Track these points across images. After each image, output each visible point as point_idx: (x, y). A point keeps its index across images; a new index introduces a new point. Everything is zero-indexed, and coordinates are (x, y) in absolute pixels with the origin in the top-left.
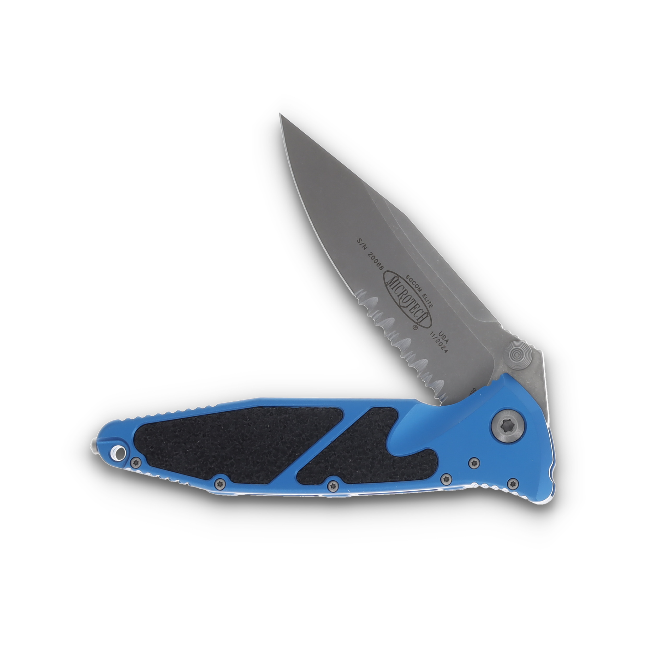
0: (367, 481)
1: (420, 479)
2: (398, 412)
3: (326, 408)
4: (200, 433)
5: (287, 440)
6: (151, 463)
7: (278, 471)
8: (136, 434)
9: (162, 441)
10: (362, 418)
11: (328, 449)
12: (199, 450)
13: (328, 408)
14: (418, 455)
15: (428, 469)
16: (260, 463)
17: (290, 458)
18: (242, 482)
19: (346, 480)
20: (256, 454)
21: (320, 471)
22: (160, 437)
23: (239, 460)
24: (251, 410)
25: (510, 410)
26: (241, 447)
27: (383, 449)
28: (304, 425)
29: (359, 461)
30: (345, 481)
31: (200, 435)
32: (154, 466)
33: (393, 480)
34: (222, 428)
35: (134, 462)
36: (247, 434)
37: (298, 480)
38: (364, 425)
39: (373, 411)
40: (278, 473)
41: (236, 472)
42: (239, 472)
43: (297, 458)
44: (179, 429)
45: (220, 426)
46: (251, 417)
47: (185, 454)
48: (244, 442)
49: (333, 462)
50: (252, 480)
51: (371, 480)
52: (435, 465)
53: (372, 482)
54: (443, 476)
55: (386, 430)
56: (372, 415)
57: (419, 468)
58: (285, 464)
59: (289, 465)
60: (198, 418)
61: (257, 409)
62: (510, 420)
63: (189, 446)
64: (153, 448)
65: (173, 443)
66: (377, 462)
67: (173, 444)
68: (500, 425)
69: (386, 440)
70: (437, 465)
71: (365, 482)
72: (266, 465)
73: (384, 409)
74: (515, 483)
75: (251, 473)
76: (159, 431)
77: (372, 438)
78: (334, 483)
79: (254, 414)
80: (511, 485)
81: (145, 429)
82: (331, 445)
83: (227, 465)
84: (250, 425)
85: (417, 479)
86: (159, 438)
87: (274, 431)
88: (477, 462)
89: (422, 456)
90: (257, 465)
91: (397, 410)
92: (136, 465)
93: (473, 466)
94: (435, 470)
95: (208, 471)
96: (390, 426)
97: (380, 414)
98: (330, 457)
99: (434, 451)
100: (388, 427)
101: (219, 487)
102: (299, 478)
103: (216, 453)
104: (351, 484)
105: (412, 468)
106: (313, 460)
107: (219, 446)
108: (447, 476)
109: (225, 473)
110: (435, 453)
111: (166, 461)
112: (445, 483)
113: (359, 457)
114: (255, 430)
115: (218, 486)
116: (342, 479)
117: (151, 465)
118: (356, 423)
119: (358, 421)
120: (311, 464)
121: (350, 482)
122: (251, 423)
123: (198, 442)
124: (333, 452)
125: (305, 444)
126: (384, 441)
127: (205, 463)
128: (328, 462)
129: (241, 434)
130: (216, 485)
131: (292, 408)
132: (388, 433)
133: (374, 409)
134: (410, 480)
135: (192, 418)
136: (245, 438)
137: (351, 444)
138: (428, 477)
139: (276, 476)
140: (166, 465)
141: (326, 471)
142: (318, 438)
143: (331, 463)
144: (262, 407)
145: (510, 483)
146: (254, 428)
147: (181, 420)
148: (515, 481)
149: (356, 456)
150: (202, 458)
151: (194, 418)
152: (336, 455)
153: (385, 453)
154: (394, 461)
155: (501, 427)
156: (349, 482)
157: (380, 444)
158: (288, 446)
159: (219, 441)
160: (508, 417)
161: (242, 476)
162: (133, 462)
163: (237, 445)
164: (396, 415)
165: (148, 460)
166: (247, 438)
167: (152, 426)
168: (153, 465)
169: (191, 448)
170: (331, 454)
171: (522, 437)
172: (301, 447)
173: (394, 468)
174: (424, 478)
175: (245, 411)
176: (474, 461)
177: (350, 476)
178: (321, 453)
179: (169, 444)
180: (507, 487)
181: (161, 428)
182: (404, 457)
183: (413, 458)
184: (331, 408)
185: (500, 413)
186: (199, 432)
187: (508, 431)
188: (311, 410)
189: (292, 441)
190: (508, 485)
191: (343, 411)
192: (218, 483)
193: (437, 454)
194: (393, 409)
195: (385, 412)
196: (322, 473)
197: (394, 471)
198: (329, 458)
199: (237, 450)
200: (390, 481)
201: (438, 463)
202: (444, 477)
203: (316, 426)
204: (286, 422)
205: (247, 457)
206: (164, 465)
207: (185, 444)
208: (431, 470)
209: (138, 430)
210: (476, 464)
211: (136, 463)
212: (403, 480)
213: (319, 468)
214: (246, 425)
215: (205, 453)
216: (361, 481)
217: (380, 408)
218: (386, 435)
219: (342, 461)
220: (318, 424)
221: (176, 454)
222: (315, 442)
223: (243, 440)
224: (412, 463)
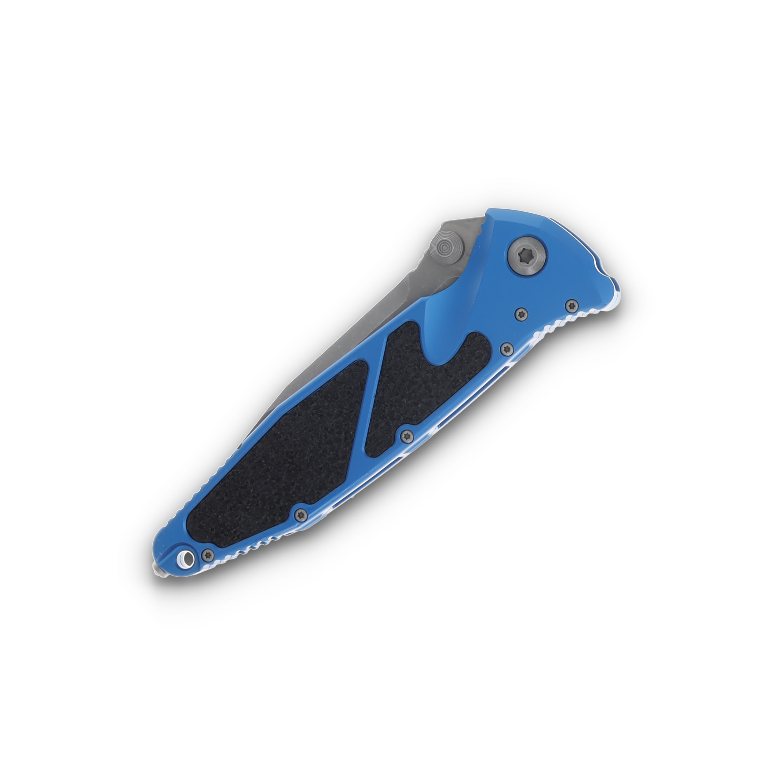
0: (436, 408)
1: (483, 368)
2: (415, 322)
3: (346, 370)
4: (247, 483)
5: (332, 427)
6: (222, 545)
7: (345, 462)
8: (188, 529)
9: (217, 516)
10: (386, 353)
11: (376, 406)
12: (258, 499)
13: (348, 368)
14: (464, 347)
15: (482, 353)
16: (323, 468)
17: (347, 441)
18: (320, 498)
19: (415, 421)
20: (314, 462)
21: (385, 432)
22: (212, 514)
23: (302, 479)
24: (278, 424)
25: (518, 240)
26: (294, 466)
27: (427, 367)
28: (337, 400)
29: (413, 394)
30: (414, 423)
31: (248, 484)
32: (227, 545)
33: (458, 387)
34: (264, 461)
35: (206, 555)
36: (291, 450)
37: (370, 456)
38: (393, 358)
39: (391, 339)
40: (346, 464)
41: (307, 493)
42: (310, 490)
43: (354, 436)
44: (225, 494)
45: (260, 461)
46: (283, 431)
47: (247, 512)
48: (294, 459)
49: (390, 414)
50: (328, 489)
51: (438, 403)
52: (486, 344)
53: (440, 404)
54: (501, 348)
55: (417, 347)
56: (393, 343)
57: (473, 358)
58: (347, 450)
59: (351, 448)
60: (234, 470)
61: (283, 419)
62: (524, 249)
63: (245, 503)
64: (214, 529)
65: (228, 511)
66: (431, 383)
67: (230, 512)
68: (518, 260)
69: (423, 356)
70: (488, 343)
71: (434, 410)
72: (330, 465)
73: (400, 329)
74: (573, 304)
75: (322, 483)
76: (207, 510)
77: (409, 364)
78: (406, 433)
79: (283, 426)
80: (571, 308)
81: (193, 518)
82: (376, 400)
83: (294, 493)
84: (288, 440)
85: (480, 370)
86: (213, 517)
87: (314, 427)
88: (523, 312)
89: (468, 345)
90: (322, 471)
91: (413, 321)
92: (209, 558)
93: (522, 318)
94: (490, 349)
95: (281, 511)
96: (418, 340)
97: (400, 337)
98: (384, 412)
99: (475, 331)
100: (416, 343)
101: (302, 519)
102: (370, 453)
103: (276, 490)
104: (422, 423)
105: (467, 363)
106: (370, 427)
107: (273, 481)
108: (505, 345)
109: (298, 502)
110: (479, 333)
111: (235, 532)
112: (508, 354)
113: (411, 391)
114: (296, 439)
115: (300, 518)
116: (410, 423)
117: (224, 547)
118: (384, 361)
119: (385, 358)
120: (371, 431)
121: (420, 420)
122: (287, 437)
123: (250, 492)
124: (383, 405)
125: (351, 417)
126: (422, 358)
127: (272, 507)
128: (386, 418)
129: (285, 454)
130: (298, 518)
131: (314, 393)
132: (421, 347)
133: (390, 336)
134: (474, 376)
135: (229, 473)
136: (291, 455)
137: (394, 384)
138: (488, 361)
139: (347, 467)
140: (238, 536)
141: (390, 427)
142: (359, 403)
143: (389, 417)
144: (286, 414)
145: (568, 308)
146: (294, 439)
147: (220, 483)
148: (572, 302)
149: (408, 393)
150: (266, 504)
151: (231, 473)
152: (389, 406)
153: (432, 369)
154: (446, 370)
155: (521, 261)
156: (419, 422)
157: (421, 365)
158: (338, 431)
159: (270, 477)
160: (520, 247)
161: (316, 492)
162: (204, 557)
163: (289, 467)
164: (416, 325)
165: (218, 545)
166: (294, 454)
167: (197, 510)
168: (225, 546)
169: (248, 503)
170: (383, 408)
171: (547, 257)
172: (350, 423)
173: (451, 376)
174: (485, 364)
175: (273, 430)
176: (520, 313)
177: (415, 416)
178: (372, 415)
179: (225, 515)
180: (568, 313)
181: (206, 505)
182: (453, 358)
183: (461, 353)
184: (351, 366)
185: (510, 249)
186: (245, 482)
187: (530, 260)
188: (333, 382)
189: (338, 424)
190: (568, 310)
191: (363, 359)
192: (298, 516)
193: (480, 333)
194: (408, 322)
195: (403, 331)
196: (388, 432)
197: (452, 379)
198: (383, 414)
199: (293, 472)
200: (456, 391)
201: (487, 340)
202: (503, 349)
203: (349, 393)
204: (318, 411)
205: (307, 470)
206: (236, 537)
207: (241, 503)
208: (486, 351)
209: (188, 523)
210: (524, 314)
211: (208, 555)
212: (467, 381)
213: (381, 430)
214: (284, 442)
215: (266, 497)
216: (429, 413)
217: (396, 331)
218: (421, 351)
219: (397, 407)
220: (349, 390)
221: (240, 519)
222: (360, 409)
223: (292, 458)
224: (464, 359)
